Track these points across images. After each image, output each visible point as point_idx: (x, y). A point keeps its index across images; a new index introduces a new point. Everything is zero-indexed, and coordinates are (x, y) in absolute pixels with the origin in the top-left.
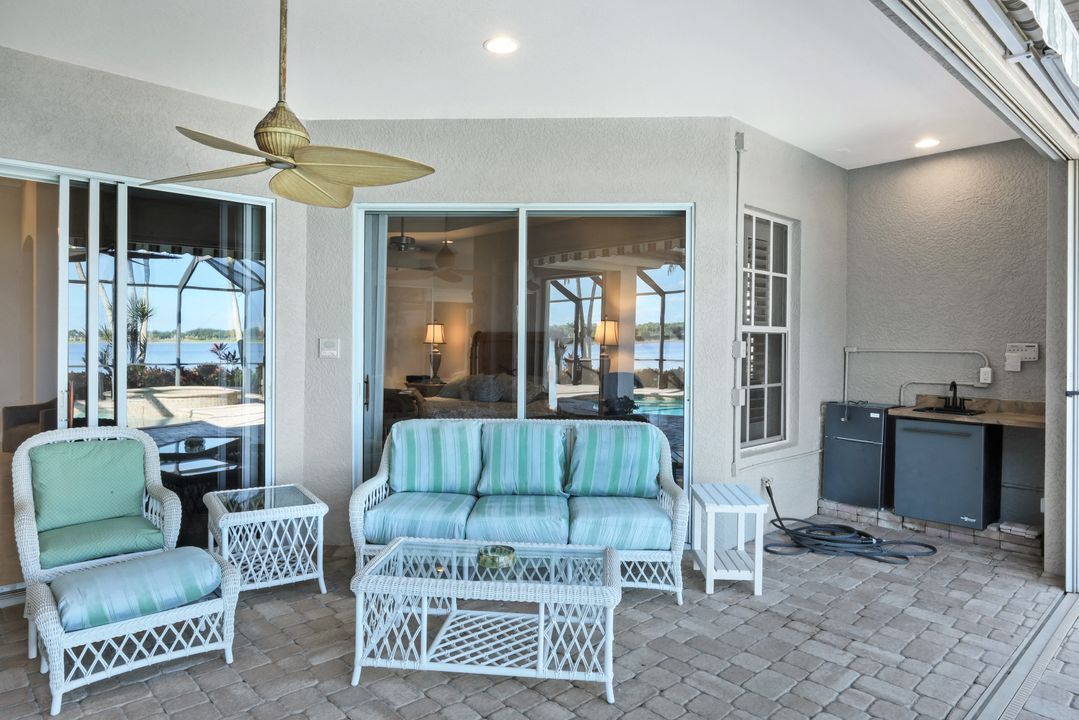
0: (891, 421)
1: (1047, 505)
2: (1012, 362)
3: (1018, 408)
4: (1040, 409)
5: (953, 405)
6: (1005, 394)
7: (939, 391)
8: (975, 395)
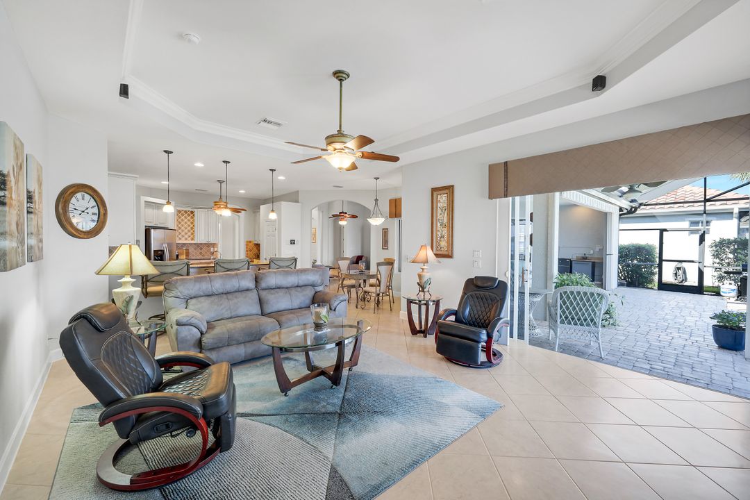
0: (571, 261)
1: (603, 277)
2: (597, 249)
3: (598, 259)
4: (603, 259)
5: (585, 258)
6: (596, 256)
7: (580, 256)
8: (590, 256)
